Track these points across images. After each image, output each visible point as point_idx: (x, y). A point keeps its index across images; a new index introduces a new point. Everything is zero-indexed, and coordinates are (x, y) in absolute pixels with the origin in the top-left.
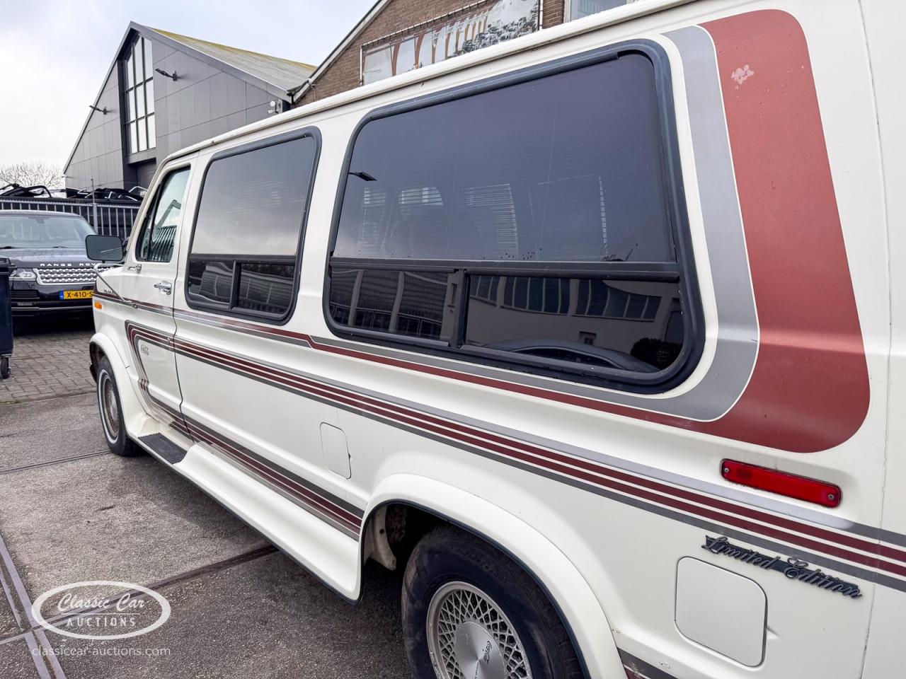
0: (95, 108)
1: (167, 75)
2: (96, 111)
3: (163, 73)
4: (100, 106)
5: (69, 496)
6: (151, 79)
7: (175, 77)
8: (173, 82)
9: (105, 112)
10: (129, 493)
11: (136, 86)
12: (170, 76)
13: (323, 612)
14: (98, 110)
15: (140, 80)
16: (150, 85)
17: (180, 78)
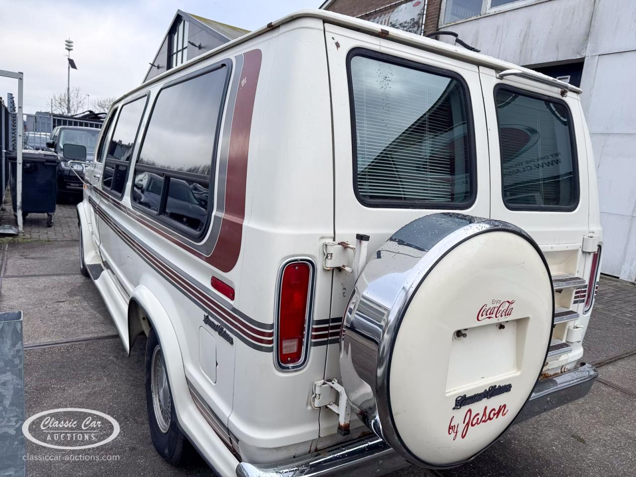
0: (153, 65)
1: (195, 45)
2: (153, 67)
3: (192, 44)
4: (156, 64)
5: (45, 293)
6: (186, 47)
7: (200, 47)
8: (198, 50)
9: (158, 67)
10: (77, 295)
11: (178, 52)
12: (196, 46)
13: (138, 368)
14: (154, 66)
15: (180, 48)
16: (185, 51)
17: (203, 48)
